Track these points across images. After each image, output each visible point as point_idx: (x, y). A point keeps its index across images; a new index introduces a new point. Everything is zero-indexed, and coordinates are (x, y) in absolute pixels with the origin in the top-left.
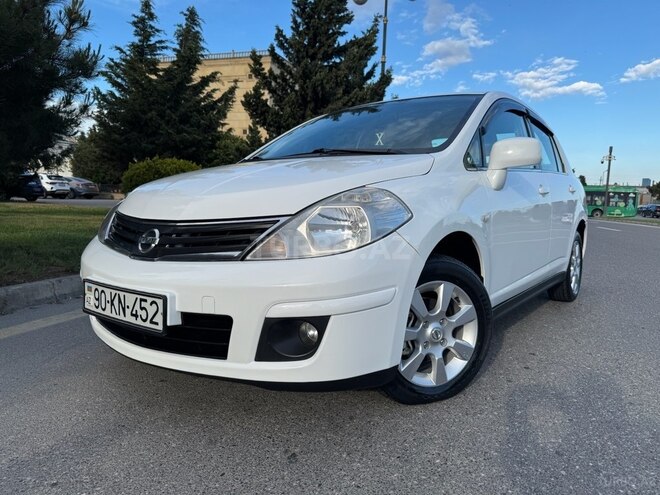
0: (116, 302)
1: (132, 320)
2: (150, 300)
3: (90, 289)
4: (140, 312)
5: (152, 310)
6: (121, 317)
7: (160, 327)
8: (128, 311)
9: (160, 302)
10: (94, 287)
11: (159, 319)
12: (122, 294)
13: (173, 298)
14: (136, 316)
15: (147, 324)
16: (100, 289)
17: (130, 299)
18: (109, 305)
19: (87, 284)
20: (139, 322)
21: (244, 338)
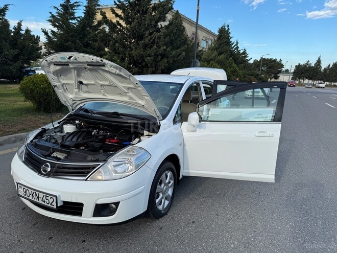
0: (34, 195)
1: (43, 203)
2: (50, 197)
3: (21, 187)
4: (46, 200)
5: (51, 201)
6: (37, 201)
7: (55, 207)
8: (40, 200)
9: (55, 198)
10: (23, 187)
11: (54, 204)
12: (37, 193)
13: (60, 196)
14: (44, 202)
15: (49, 205)
16: (26, 189)
17: (41, 195)
18: (31, 196)
19: (19, 185)
20: (45, 204)
21: (88, 210)
